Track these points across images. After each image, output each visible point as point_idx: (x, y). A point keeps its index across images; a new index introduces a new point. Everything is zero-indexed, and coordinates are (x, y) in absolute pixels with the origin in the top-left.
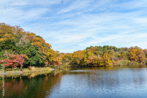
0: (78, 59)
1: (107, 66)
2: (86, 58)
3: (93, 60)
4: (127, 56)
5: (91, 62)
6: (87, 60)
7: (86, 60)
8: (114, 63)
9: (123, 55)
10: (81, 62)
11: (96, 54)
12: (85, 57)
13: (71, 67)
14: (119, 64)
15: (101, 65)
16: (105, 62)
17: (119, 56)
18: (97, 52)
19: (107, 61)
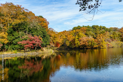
0: (67, 40)
1: (102, 47)
2: (77, 40)
3: (86, 41)
4: (119, 37)
5: (84, 44)
6: (79, 42)
7: (77, 42)
8: (108, 45)
9: (115, 36)
10: (71, 44)
11: (88, 35)
12: (76, 38)
13: (58, 49)
14: (113, 45)
15: (95, 46)
16: (99, 44)
17: (111, 37)
18: (88, 32)
19: (101, 43)
